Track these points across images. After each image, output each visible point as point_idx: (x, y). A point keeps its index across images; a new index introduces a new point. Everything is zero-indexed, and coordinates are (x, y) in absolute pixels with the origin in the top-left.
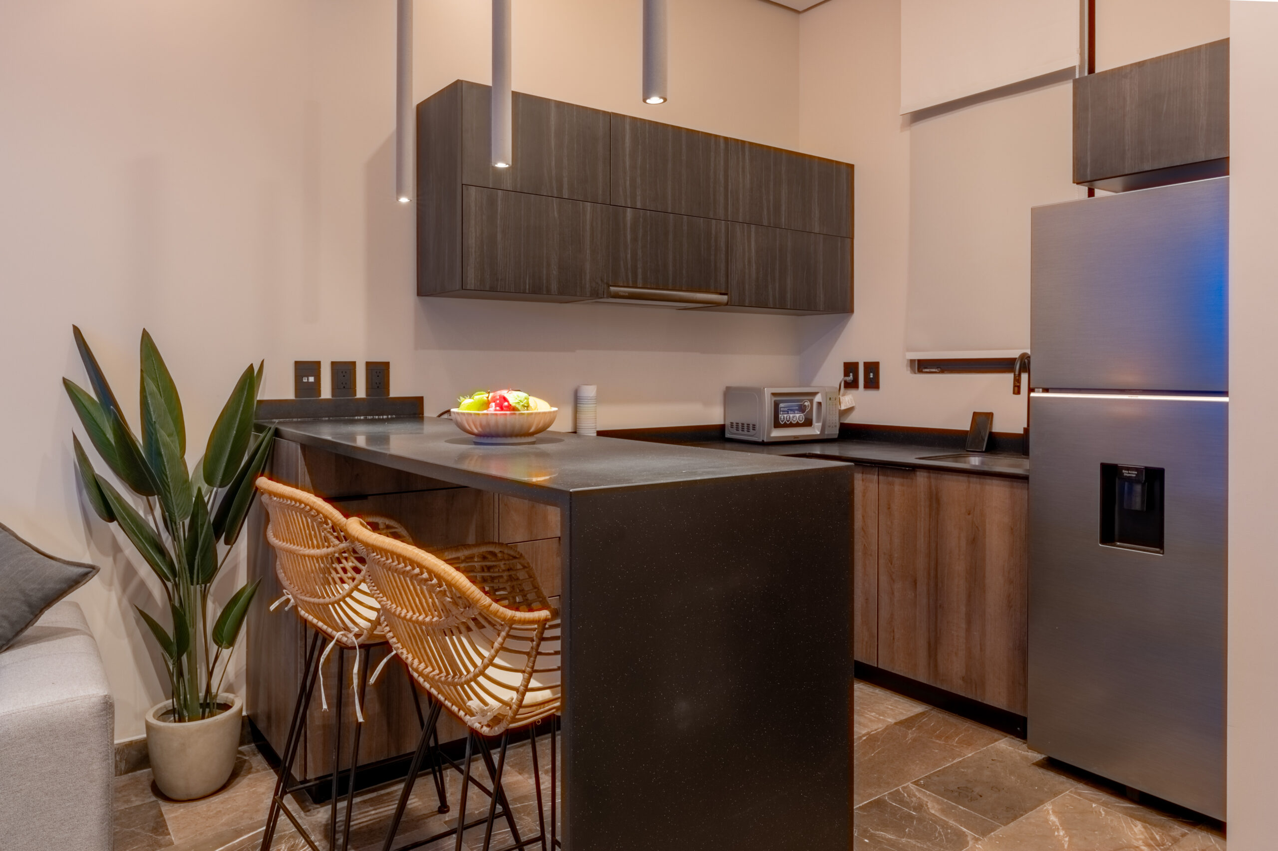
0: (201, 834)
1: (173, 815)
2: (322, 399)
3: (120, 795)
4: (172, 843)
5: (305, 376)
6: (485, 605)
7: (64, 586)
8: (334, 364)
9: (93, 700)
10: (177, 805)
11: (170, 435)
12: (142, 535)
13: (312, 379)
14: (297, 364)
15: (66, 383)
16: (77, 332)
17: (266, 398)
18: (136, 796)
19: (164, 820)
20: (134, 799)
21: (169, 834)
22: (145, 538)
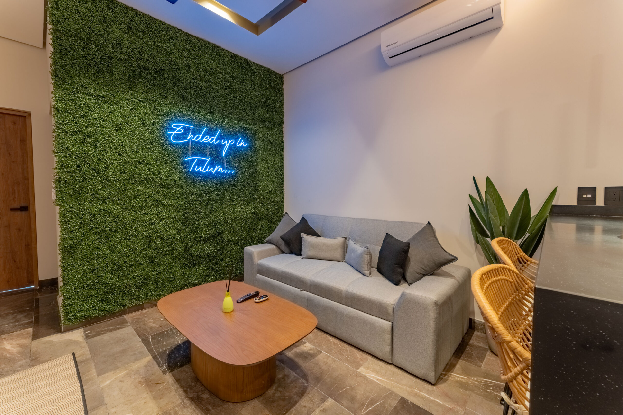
0: (493, 371)
1: (489, 358)
2: (596, 206)
3: (478, 339)
4: (481, 367)
5: (585, 194)
6: (505, 339)
7: (446, 261)
8: (607, 189)
9: (431, 300)
10: (493, 355)
11: (495, 216)
12: (490, 251)
13: (589, 196)
14: (579, 188)
15: (470, 196)
16: (474, 178)
17: (559, 203)
18: (483, 343)
19: (485, 357)
20: (481, 343)
21: (482, 363)
22: (491, 253)
